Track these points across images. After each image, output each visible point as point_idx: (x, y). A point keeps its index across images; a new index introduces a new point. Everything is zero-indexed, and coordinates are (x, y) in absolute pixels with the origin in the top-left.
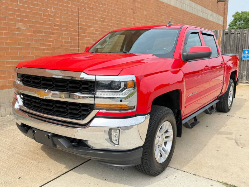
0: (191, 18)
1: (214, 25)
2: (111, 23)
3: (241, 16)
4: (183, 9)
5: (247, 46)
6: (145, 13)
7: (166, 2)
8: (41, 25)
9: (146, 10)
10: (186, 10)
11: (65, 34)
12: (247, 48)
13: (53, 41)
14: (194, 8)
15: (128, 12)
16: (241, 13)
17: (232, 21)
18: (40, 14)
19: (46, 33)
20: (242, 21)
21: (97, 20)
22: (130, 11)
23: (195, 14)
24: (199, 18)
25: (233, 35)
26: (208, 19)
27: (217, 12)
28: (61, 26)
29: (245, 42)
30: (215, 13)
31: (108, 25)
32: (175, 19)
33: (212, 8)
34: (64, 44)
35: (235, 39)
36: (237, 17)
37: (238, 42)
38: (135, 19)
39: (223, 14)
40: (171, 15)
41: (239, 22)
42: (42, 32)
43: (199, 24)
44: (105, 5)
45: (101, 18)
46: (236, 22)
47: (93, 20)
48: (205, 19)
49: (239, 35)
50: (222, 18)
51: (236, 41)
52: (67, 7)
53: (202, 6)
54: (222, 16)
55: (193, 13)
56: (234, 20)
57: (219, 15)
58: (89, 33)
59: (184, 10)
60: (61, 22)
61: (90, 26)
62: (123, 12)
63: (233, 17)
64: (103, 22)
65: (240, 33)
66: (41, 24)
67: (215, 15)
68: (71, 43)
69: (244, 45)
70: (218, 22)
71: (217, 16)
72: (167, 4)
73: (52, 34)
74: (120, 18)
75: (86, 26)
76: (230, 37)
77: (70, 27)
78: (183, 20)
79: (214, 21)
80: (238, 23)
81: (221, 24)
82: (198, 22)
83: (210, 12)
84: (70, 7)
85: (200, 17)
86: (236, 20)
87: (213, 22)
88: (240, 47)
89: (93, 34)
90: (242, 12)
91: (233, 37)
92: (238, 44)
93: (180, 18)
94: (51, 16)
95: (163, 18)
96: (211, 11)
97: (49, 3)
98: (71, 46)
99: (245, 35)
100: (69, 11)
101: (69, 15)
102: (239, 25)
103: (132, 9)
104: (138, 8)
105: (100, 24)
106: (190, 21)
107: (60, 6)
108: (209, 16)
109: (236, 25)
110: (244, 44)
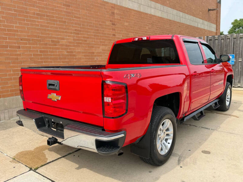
0: (180, 27)
1: (206, 33)
2: (88, 35)
3: (240, 23)
4: (169, 19)
5: (231, 51)
6: (126, 24)
7: (150, 13)
8: (5, 40)
9: (127, 22)
10: (173, 20)
11: (33, 47)
12: (231, 53)
13: (20, 54)
14: (183, 18)
15: (107, 24)
16: (240, 21)
17: (231, 29)
18: (5, 30)
19: (11, 47)
20: (241, 28)
21: (71, 33)
22: (108, 23)
23: (183, 22)
24: (188, 27)
25: (217, 41)
26: (199, 27)
27: (209, 20)
28: (29, 40)
29: (229, 47)
30: (207, 21)
31: (84, 37)
32: (160, 28)
33: (202, 16)
34: (32, 57)
35: (219, 45)
36: (236, 24)
37: (222, 47)
38: (115, 30)
39: (215, 22)
40: (156, 25)
41: (238, 28)
42: (7, 47)
43: (189, 32)
44: (79, 18)
45: (76, 30)
46: (235, 29)
47: (66, 32)
48: (196, 27)
49: (222, 41)
50: (215, 26)
51: (220, 47)
52: (35, 21)
53: (190, 15)
54: (215, 24)
55: (182, 22)
56: (233, 27)
57: (211, 23)
58: (62, 45)
59: (171, 19)
60: (28, 36)
61: (63, 39)
62: (100, 25)
63: (232, 24)
64: (78, 34)
65: (223, 39)
66: (6, 38)
67: (206, 23)
68: (41, 55)
69: (228, 51)
70: (210, 30)
71: (209, 24)
72: (150, 15)
73: (19, 47)
74: (98, 30)
75: (58, 38)
76: (214, 43)
77: (40, 41)
78: (170, 30)
79: (206, 28)
80: (237, 30)
81: (213, 31)
82: (187, 31)
83: (201, 21)
84: (38, 22)
85: (189, 25)
86: (234, 27)
87: (205, 30)
88: (224, 52)
89: (66, 46)
90: (240, 19)
91: (217, 43)
92: (222, 49)
93: (167, 27)
94: (17, 31)
95: (147, 28)
96: (202, 19)
97: (14, 18)
98: (41, 59)
99: (228, 40)
100: (38, 25)
101: (38, 29)
102: (238, 31)
103: (111, 21)
104: (117, 19)
105: (74, 37)
106: (179, 30)
107: (26, 21)
108: (199, 25)
109: (235, 32)
110: (228, 49)
